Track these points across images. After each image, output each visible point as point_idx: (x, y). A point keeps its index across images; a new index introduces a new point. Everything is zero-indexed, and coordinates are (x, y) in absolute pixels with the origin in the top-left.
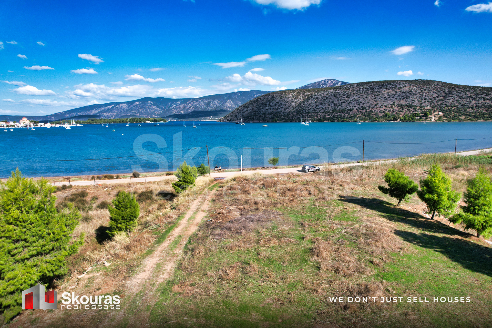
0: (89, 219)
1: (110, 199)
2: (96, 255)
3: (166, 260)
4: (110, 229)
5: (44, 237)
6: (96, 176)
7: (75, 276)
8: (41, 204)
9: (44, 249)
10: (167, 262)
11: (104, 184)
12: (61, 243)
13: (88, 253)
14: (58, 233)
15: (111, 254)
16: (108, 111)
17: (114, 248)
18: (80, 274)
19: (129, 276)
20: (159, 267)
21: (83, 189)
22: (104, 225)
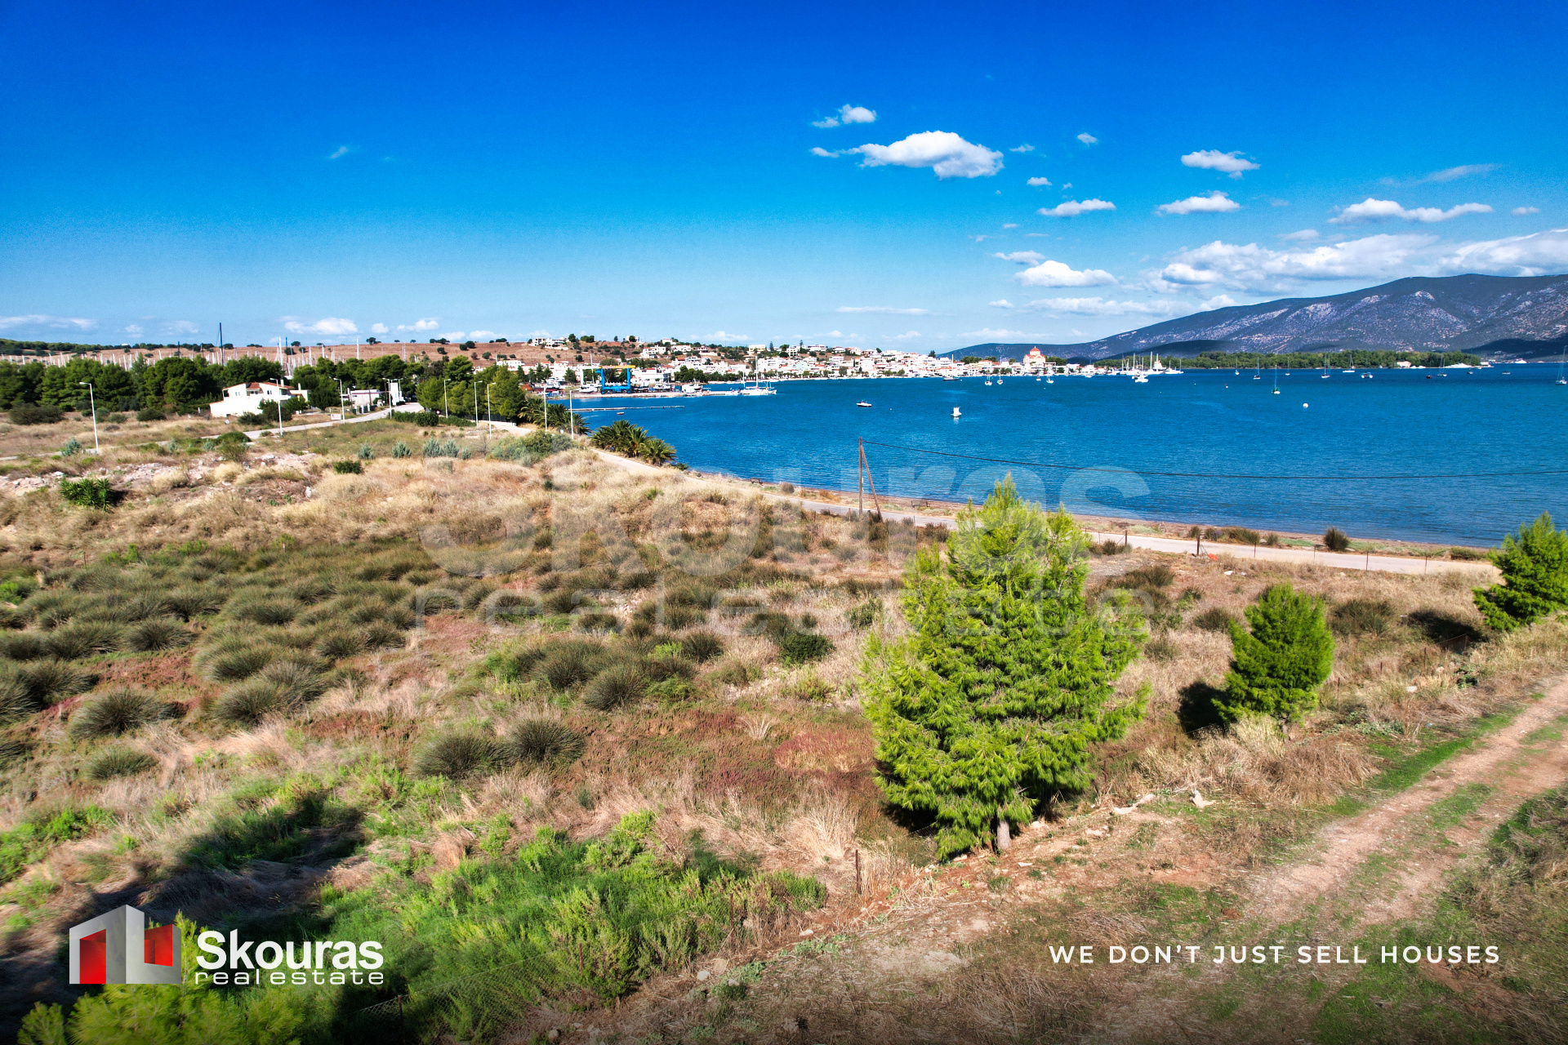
0: (1165, 652)
1: (1238, 607)
2: (1171, 765)
3: (1407, 855)
4: (1227, 696)
5: (1045, 670)
6: (1203, 529)
7: (1106, 806)
8: (1049, 578)
9: (1041, 702)
10: (1411, 864)
11: (1226, 556)
12: (1084, 699)
13: (1151, 751)
14: (1081, 667)
15: (1215, 773)
16: (1267, 327)
17: (1230, 759)
18: (1120, 805)
19: (1264, 862)
20: (1375, 867)
21: (1159, 560)
22: (1208, 681)
